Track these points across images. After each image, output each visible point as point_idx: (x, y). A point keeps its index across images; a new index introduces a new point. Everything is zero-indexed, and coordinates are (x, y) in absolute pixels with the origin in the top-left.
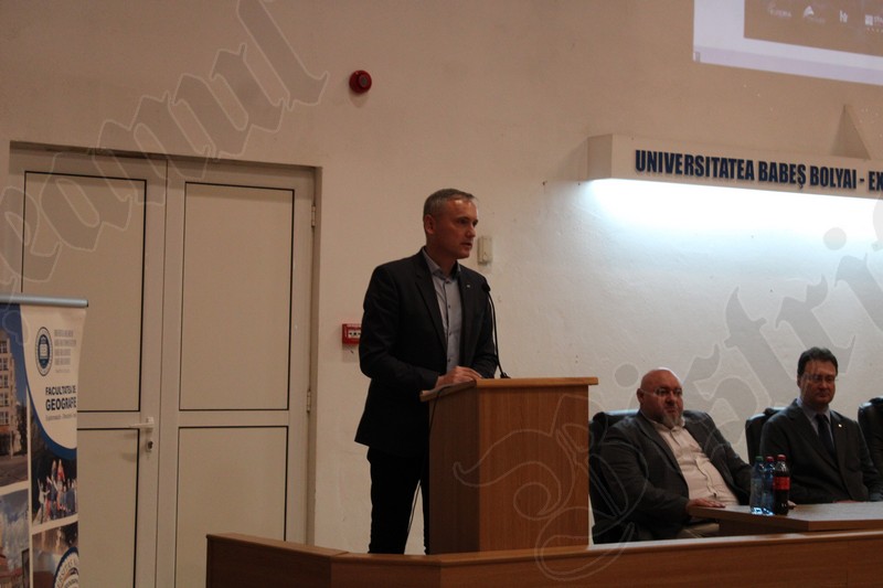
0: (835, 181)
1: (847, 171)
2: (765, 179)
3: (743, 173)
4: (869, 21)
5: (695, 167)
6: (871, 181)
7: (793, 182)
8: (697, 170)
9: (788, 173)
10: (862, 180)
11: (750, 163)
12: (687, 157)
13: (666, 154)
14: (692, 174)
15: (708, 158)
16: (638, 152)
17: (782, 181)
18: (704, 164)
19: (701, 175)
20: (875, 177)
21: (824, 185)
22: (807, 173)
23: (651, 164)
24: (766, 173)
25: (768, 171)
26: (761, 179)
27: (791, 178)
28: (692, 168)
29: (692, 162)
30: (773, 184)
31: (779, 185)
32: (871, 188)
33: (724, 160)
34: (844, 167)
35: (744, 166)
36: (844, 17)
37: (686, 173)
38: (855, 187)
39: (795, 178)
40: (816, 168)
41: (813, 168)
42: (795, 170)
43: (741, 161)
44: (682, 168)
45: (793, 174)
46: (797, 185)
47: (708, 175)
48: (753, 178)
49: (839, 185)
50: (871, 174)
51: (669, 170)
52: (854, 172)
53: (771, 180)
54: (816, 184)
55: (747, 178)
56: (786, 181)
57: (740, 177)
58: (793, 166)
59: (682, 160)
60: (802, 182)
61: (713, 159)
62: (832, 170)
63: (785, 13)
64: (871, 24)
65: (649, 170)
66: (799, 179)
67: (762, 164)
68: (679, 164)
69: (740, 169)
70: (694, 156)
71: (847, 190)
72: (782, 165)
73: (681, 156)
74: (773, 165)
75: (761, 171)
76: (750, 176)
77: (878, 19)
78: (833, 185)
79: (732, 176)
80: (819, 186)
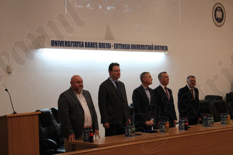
0: (105, 47)
1: (109, 44)
2: (87, 47)
3: (81, 45)
4: (109, 8)
5: (68, 44)
6: (115, 46)
7: (94, 47)
8: (68, 45)
9: (93, 45)
10: (112, 46)
11: (83, 43)
12: (65, 41)
13: (60, 41)
14: (67, 46)
15: (71, 42)
16: (52, 41)
17: (91, 47)
18: (70, 43)
19: (69, 46)
20: (116, 45)
21: (102, 48)
22: (98, 45)
23: (55, 44)
24: (87, 45)
25: (87, 44)
26: (86, 47)
27: (94, 46)
28: (67, 44)
29: (67, 43)
30: (89, 48)
31: (90, 48)
32: (115, 48)
33: (76, 42)
34: (108, 43)
35: (81, 43)
36: (100, 7)
37: (65, 46)
38: (111, 48)
39: (95, 46)
40: (100, 43)
41: (99, 43)
42: (95, 44)
43: (80, 42)
44: (64, 45)
45: (94, 45)
46: (95, 48)
47: (71, 46)
48: (83, 47)
49: (106, 48)
50: (115, 44)
51: (61, 45)
52: (110, 44)
53: (88, 47)
54: (100, 47)
55: (82, 47)
56: (92, 47)
57: (80, 46)
58: (94, 43)
59: (64, 42)
60: (97, 47)
61: (73, 42)
62: (104, 43)
63: (80, 6)
64: (109, 9)
65: (55, 46)
66: (96, 46)
67: (86, 43)
68: (63, 44)
69: (80, 44)
70: (67, 41)
71: (108, 49)
72: (91, 43)
73: (64, 41)
74: (89, 43)
75: (86, 45)
76: (83, 46)
77: (111, 7)
78: (105, 48)
79: (78, 46)
80: (101, 48)
